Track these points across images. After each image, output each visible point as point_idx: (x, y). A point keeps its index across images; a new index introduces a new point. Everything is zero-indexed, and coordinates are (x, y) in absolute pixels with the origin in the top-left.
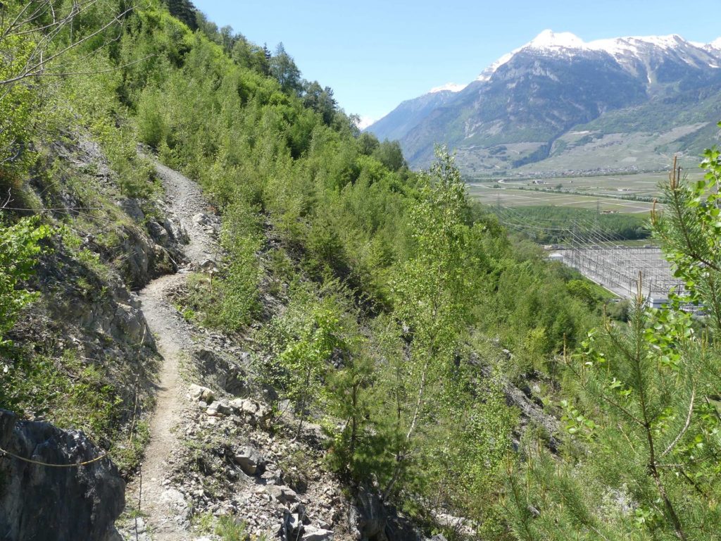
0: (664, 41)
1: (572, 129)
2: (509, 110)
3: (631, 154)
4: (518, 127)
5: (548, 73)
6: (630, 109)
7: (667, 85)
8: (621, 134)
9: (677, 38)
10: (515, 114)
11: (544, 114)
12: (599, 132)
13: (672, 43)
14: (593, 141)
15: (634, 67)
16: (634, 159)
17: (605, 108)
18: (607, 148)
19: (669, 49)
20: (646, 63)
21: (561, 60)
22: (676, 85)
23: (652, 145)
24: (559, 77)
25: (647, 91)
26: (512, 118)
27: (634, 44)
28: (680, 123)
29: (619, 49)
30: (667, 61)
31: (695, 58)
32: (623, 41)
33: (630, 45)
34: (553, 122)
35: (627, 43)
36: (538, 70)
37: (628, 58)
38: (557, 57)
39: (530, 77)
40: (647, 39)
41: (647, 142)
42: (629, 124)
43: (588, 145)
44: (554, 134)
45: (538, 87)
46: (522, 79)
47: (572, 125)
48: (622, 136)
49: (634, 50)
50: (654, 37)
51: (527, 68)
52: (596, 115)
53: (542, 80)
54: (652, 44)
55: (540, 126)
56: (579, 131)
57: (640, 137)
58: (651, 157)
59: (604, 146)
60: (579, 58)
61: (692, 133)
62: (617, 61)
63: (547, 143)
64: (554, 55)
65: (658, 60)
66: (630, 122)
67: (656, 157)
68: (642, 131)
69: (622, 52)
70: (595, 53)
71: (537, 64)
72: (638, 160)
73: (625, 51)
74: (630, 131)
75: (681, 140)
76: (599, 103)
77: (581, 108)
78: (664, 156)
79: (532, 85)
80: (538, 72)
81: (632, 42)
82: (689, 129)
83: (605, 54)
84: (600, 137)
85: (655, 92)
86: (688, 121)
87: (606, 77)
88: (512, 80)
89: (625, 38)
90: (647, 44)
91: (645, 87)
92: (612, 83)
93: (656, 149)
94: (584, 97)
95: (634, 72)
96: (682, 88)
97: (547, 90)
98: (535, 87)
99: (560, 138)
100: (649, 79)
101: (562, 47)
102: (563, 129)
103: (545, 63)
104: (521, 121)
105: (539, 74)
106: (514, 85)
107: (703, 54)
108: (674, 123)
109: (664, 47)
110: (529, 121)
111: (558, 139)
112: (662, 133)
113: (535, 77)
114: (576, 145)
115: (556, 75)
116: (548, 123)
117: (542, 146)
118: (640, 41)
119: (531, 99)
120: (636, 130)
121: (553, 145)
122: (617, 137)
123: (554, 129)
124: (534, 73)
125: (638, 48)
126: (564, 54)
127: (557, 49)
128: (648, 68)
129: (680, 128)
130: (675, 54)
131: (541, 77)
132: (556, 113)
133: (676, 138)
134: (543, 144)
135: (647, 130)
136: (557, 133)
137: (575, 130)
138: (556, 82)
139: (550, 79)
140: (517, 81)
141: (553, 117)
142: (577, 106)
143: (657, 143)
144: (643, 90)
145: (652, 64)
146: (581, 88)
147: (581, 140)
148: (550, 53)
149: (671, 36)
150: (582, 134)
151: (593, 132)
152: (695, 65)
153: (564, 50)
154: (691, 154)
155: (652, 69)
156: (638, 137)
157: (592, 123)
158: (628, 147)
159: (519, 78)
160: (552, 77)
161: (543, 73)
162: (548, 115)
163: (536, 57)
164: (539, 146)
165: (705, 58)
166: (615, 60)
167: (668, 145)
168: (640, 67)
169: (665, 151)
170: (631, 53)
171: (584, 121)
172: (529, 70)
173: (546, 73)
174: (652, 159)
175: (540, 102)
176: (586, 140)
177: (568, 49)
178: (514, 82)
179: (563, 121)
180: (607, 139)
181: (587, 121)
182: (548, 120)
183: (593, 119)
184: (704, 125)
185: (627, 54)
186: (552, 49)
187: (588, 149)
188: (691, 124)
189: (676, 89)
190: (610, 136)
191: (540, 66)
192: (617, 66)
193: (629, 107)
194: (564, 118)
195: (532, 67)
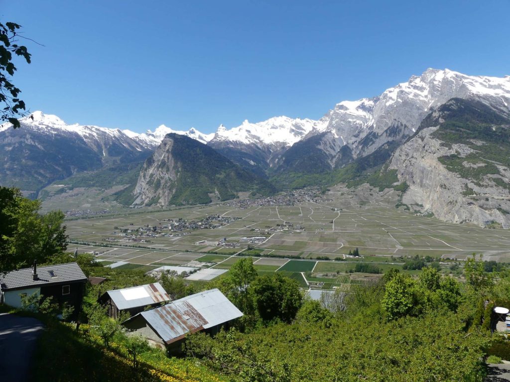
0: (113, 132)
1: (53, 183)
2: (6, 166)
3: (88, 202)
4: (13, 179)
5: (37, 144)
6: (90, 173)
7: (114, 158)
8: (84, 188)
9: (119, 131)
10: (11, 169)
11: (33, 171)
12: (71, 186)
13: (116, 134)
14: (67, 191)
15: (95, 145)
16: (89, 205)
17: (76, 170)
18: (74, 197)
19: (115, 137)
20: (102, 143)
21: (47, 135)
22: (118, 159)
23: (100, 197)
24: (44, 147)
25: (102, 161)
26: (8, 172)
27: (95, 131)
28: (118, 184)
29: (86, 133)
30: (114, 144)
31: (129, 144)
32: (88, 128)
33: (93, 131)
34: (40, 178)
35: (91, 130)
36: (29, 141)
37: (92, 139)
38: (43, 132)
39: (23, 145)
40: (102, 129)
41: (98, 194)
42: (89, 182)
43: (64, 194)
44: (40, 186)
45: (29, 152)
46: (17, 145)
47: (53, 180)
48: (85, 189)
49: (95, 134)
50: (106, 128)
51: (21, 137)
52: (70, 174)
53: (32, 148)
54: (106, 133)
55: (30, 180)
56: (58, 184)
57: (94, 191)
58: (98, 204)
59: (72, 196)
60: (59, 135)
61: (121, 191)
62: (85, 140)
63: (35, 192)
64: (42, 131)
65: (109, 142)
66: (90, 181)
67: (102, 204)
68: (97, 186)
69: (87, 135)
70: (71, 133)
71: (28, 136)
72: (91, 206)
73: (90, 134)
74: (90, 186)
75: (116, 194)
76: (72, 167)
77: (60, 169)
78: (106, 203)
79: (24, 150)
80: (29, 142)
81: (93, 129)
82: (121, 188)
83: (77, 135)
84: (71, 189)
85: (107, 162)
86: (121, 183)
87: (77, 150)
88: (9, 145)
89: (89, 126)
90: (102, 132)
91: (101, 158)
92: (81, 154)
93: (102, 199)
94: (62, 162)
95: (95, 149)
96: (122, 161)
97: (35, 156)
98: (27, 153)
99: (45, 189)
100: (104, 154)
101: (48, 127)
102: (46, 182)
103: (34, 137)
104: (15, 175)
105: (30, 143)
106: (11, 148)
107: (134, 142)
108: (114, 183)
109: (112, 135)
110: (22, 175)
111: (43, 189)
112: (106, 189)
113: (27, 145)
114: (55, 194)
115: (42, 146)
116: (36, 178)
117: (32, 194)
118: (98, 130)
119: (24, 161)
120: (93, 186)
121: (40, 193)
122: (82, 189)
123: (41, 182)
124: (26, 142)
125: (97, 134)
126: (49, 132)
127: (44, 127)
128: (103, 147)
129: (117, 187)
130: (118, 140)
131: (31, 146)
132: (42, 171)
133: (114, 192)
134: (32, 192)
135: (100, 186)
136: (42, 185)
137: (55, 184)
138: (43, 151)
139: (38, 148)
140: (13, 146)
141: (40, 174)
142: (57, 167)
143: (103, 195)
144: (99, 160)
145: (105, 144)
146: (60, 156)
147: (59, 191)
148: (39, 129)
149: (116, 129)
150: (59, 187)
151: (67, 186)
152: (129, 148)
153: (49, 128)
154: (120, 203)
155: (106, 147)
156: (94, 190)
157: (67, 179)
158: (87, 197)
159: (15, 144)
160: (39, 146)
161: (33, 143)
162: (37, 173)
163: (28, 131)
164: (29, 193)
165: (134, 145)
166: (83, 139)
167: (109, 197)
168: (99, 146)
169: (107, 200)
170: (94, 136)
171: (61, 179)
172: (22, 140)
173: (35, 143)
174: (99, 205)
175: (30, 163)
176: (62, 191)
177: (52, 128)
178: (11, 146)
179: (47, 177)
180: (76, 190)
181: (64, 178)
182: (36, 176)
183: (68, 177)
184: (128, 186)
185: (91, 137)
186: (40, 126)
187: (62, 197)
188: (122, 185)
189: (119, 162)
190: (77, 188)
191: (31, 138)
192: (85, 143)
193: (90, 170)
194: (48, 175)
195: (24, 138)
